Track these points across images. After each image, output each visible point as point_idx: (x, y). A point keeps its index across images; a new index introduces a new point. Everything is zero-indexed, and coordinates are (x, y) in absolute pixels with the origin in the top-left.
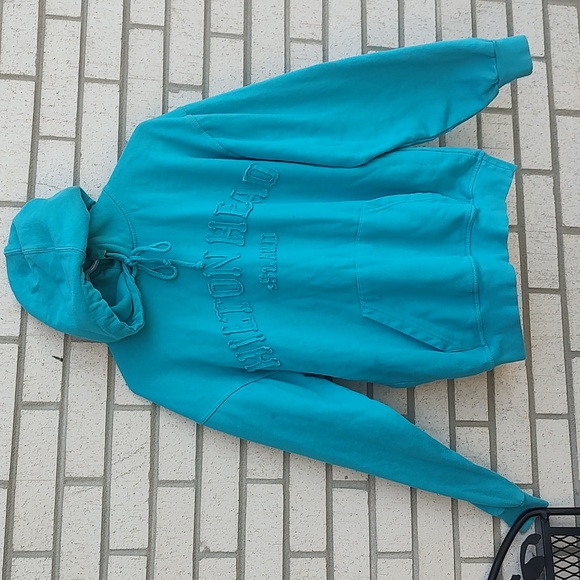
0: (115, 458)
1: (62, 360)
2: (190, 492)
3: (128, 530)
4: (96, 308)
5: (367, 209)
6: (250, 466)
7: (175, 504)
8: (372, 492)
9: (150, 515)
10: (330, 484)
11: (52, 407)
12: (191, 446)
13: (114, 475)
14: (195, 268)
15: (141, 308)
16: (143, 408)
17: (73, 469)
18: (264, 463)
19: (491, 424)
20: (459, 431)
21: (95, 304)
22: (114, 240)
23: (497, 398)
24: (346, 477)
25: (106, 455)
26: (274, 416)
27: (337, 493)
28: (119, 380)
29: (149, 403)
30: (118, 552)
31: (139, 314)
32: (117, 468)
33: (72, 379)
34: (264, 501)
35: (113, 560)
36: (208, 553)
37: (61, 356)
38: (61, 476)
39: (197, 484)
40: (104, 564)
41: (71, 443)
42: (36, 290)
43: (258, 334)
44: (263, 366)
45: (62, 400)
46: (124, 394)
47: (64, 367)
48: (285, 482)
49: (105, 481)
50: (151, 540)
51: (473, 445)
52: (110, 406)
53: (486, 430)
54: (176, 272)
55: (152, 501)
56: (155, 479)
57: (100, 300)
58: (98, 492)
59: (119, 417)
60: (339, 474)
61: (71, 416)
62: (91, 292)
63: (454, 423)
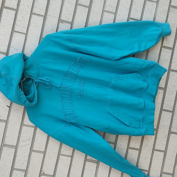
0: (21, 141)
1: (9, 107)
2: (42, 155)
3: (21, 163)
4: (21, 98)
5: (114, 78)
6: (62, 150)
7: (37, 158)
8: (98, 164)
9: (28, 160)
10: (86, 160)
11: (4, 121)
12: (45, 141)
13: (19, 146)
14: (57, 87)
15: (37, 97)
16: (32, 126)
17: (7, 142)
18: (67, 150)
19: (140, 150)
20: (130, 150)
21: (21, 97)
22: (32, 73)
23: (144, 142)
24: (91, 159)
25: (18, 139)
26: (72, 139)
27: (87, 163)
28: (26, 116)
29: (34, 125)
30: (16, 169)
31: (36, 99)
32: (20, 144)
33: (11, 114)
34: (64, 161)
35: (15, 171)
36: (44, 174)
37: (9, 106)
38: (3, 143)
39: (45, 153)
40: (12, 172)
41: (8, 134)
42: (4, 85)
43: (73, 111)
44: (73, 121)
45: (7, 120)
46: (27, 121)
47: (9, 110)
48: (72, 157)
49: (16, 147)
50: (27, 167)
51: (133, 155)
52: (22, 124)
53: (138, 151)
54: (50, 87)
55: (30, 156)
56: (32, 149)
57: (23, 95)
58: (13, 150)
59: (24, 128)
60: (89, 157)
61: (9, 125)
62: (20, 93)
63: (128, 148)
